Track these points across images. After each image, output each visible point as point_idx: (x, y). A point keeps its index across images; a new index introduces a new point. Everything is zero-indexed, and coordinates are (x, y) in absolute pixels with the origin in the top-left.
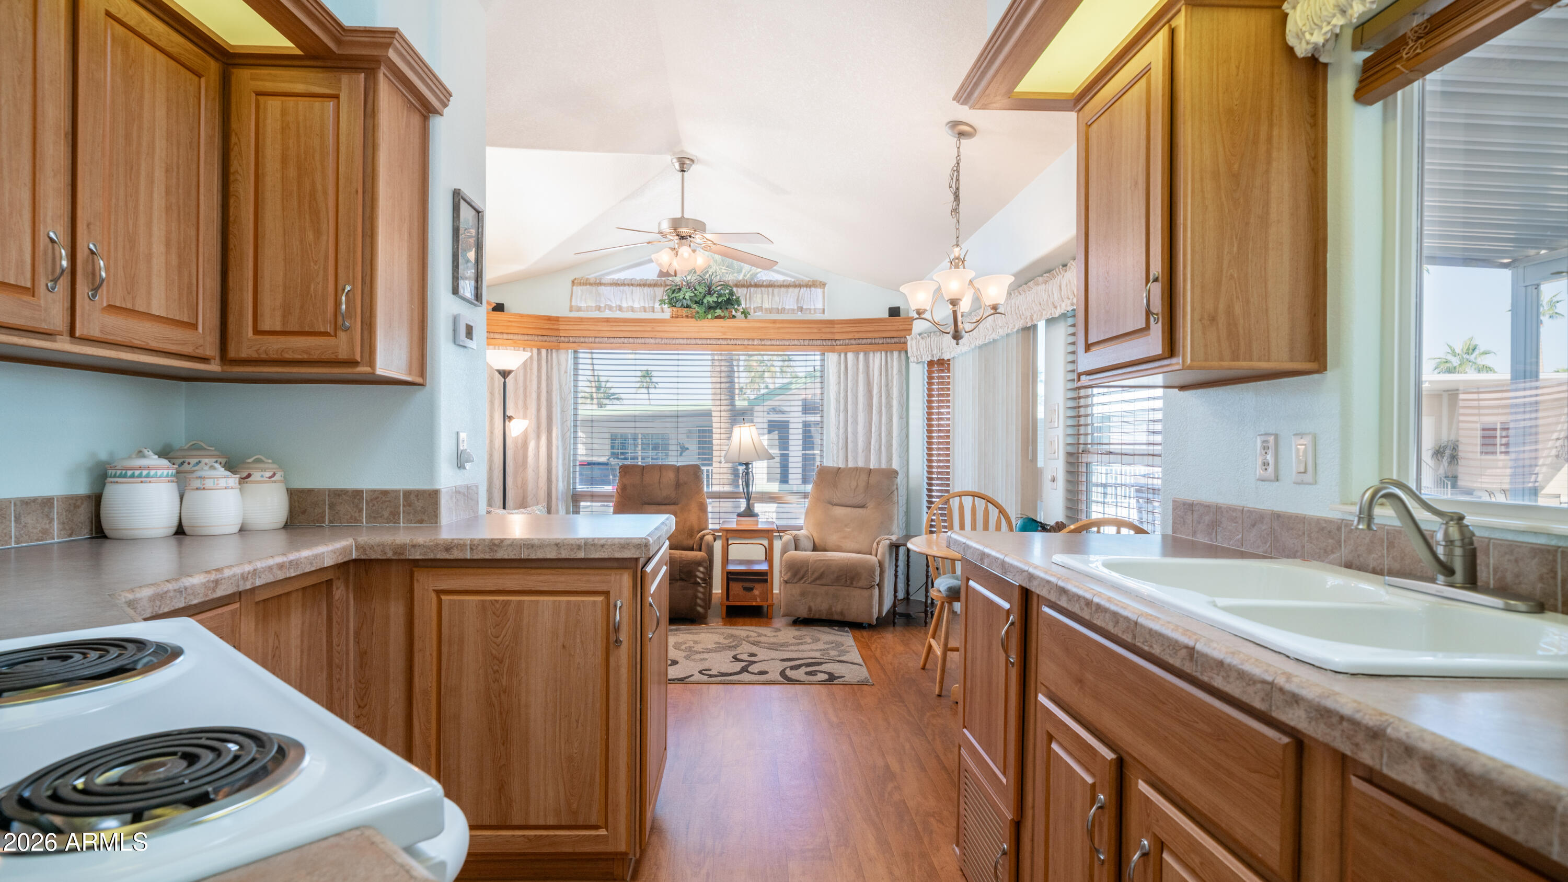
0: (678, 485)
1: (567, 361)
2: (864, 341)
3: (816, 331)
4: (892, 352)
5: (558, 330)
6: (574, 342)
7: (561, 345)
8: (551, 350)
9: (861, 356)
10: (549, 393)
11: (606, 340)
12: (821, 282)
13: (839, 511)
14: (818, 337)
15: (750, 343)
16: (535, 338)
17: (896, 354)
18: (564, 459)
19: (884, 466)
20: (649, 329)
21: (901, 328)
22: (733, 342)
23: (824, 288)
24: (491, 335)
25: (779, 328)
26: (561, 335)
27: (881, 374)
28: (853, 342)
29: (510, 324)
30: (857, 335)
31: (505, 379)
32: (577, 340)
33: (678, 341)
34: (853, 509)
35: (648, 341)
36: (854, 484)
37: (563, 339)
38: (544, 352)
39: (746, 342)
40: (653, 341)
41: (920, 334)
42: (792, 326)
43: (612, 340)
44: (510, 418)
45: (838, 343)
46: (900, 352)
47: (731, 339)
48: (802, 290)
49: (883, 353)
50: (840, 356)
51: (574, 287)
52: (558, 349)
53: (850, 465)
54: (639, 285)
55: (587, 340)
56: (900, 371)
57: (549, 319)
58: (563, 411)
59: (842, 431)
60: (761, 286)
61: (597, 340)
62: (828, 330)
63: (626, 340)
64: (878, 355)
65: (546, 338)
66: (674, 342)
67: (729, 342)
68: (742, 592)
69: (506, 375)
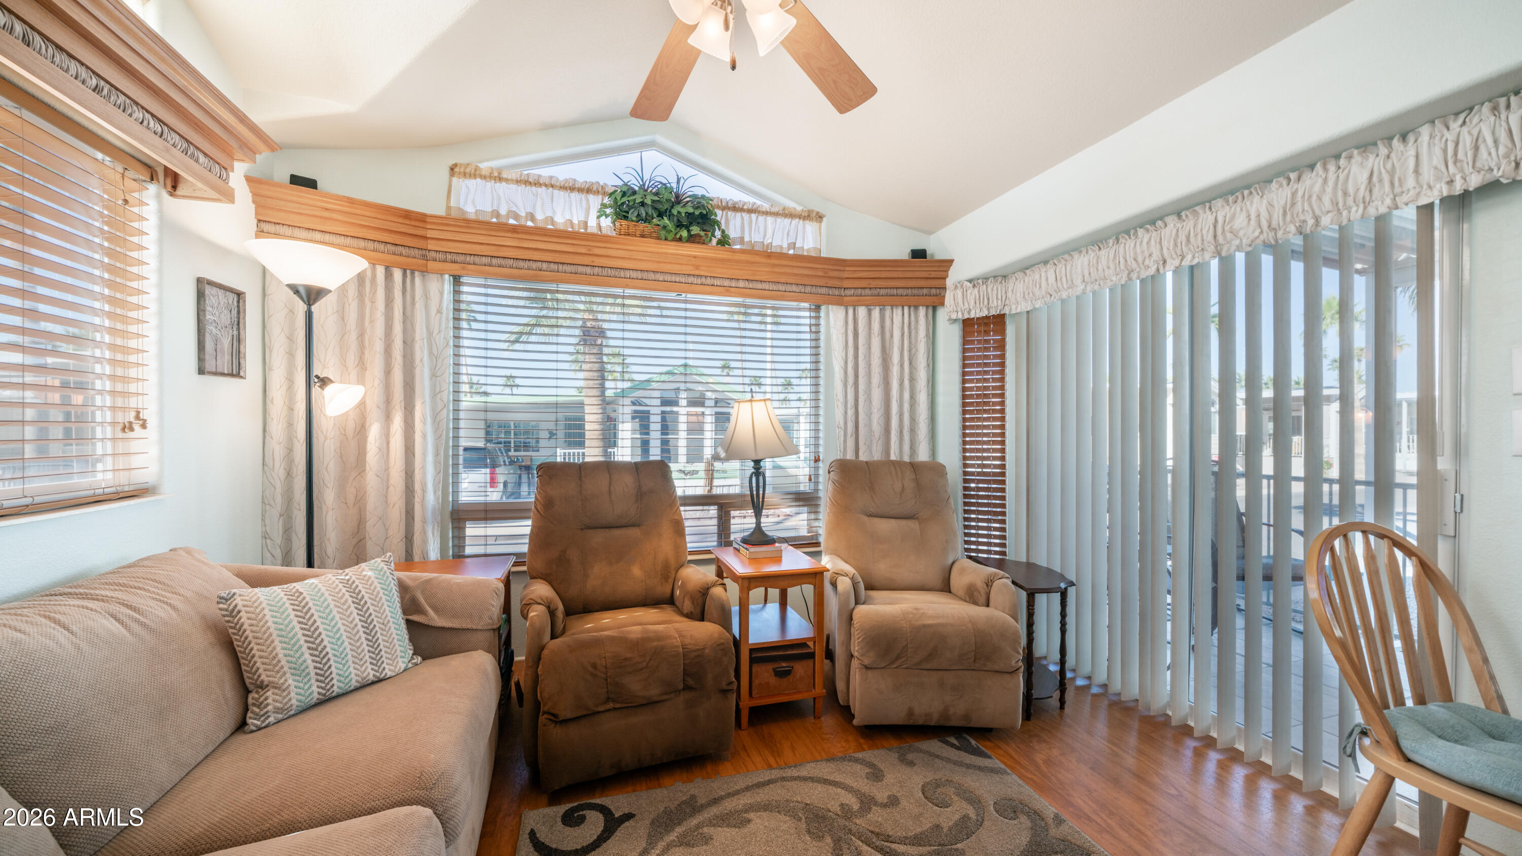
0: (640, 495)
1: (442, 293)
2: (883, 292)
3: (820, 273)
4: (916, 307)
5: (425, 238)
6: (455, 262)
7: (431, 265)
8: (413, 273)
9: (876, 312)
10: (408, 344)
11: (511, 262)
12: (818, 213)
13: (884, 526)
14: (822, 282)
15: (733, 284)
16: (381, 247)
17: (922, 311)
18: (437, 454)
20: (583, 250)
21: (933, 275)
22: (709, 281)
23: (821, 222)
24: (268, 228)
25: (774, 266)
26: (430, 247)
27: (903, 335)
28: (867, 292)
29: (326, 214)
30: (873, 283)
31: (310, 303)
32: (460, 258)
33: (628, 274)
34: (898, 520)
35: (581, 269)
36: (898, 486)
37: (433, 254)
38: (397, 274)
39: (727, 283)
40: (588, 270)
41: (970, 281)
42: (791, 263)
43: (521, 264)
44: (324, 382)
45: (848, 292)
46: (927, 307)
47: (706, 277)
48: (794, 222)
49: (906, 309)
50: (847, 312)
51: (455, 179)
52: (424, 271)
54: (563, 188)
55: (477, 259)
56: (927, 335)
57: (406, 215)
58: (434, 375)
59: (851, 412)
60: (741, 210)
61: (495, 261)
62: (835, 274)
63: (545, 266)
64: (898, 312)
65: (400, 248)
66: (622, 274)
67: (703, 280)
68: (773, 680)
69: (313, 297)
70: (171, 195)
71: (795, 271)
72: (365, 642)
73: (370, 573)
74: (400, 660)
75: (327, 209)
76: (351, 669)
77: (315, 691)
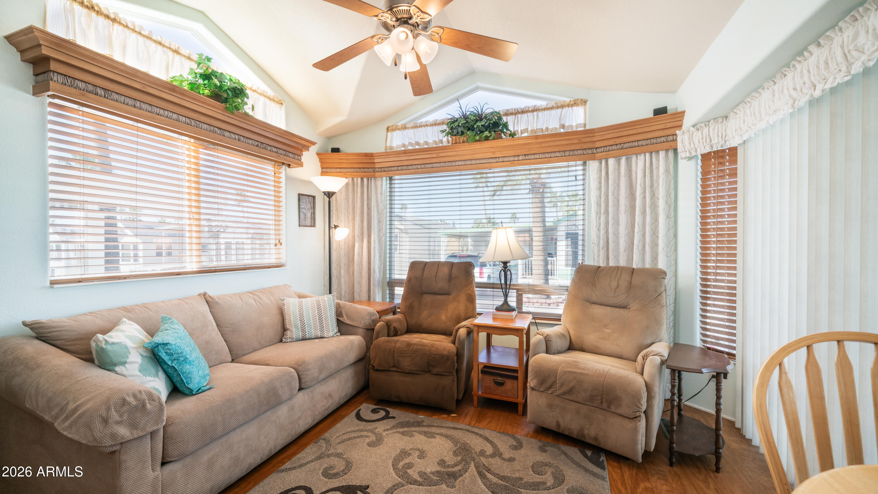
0: (450, 278)
1: (382, 186)
2: (627, 145)
3: (576, 142)
4: (657, 152)
5: (374, 163)
6: (385, 171)
7: (377, 174)
8: (371, 178)
9: (623, 160)
10: (369, 209)
11: (405, 167)
12: (582, 100)
13: (598, 311)
14: (577, 147)
15: (516, 159)
16: (358, 170)
17: (662, 154)
19: (648, 266)
20: (435, 156)
21: (669, 125)
22: (501, 160)
23: (585, 105)
24: (324, 170)
25: (541, 143)
26: (376, 167)
27: (645, 176)
28: (614, 147)
29: (341, 161)
30: (618, 141)
31: (329, 199)
32: (387, 169)
33: (457, 163)
34: (613, 309)
35: (435, 165)
36: (614, 284)
37: (377, 169)
38: (365, 180)
39: (512, 159)
40: (438, 165)
41: (694, 126)
42: (553, 139)
43: (410, 167)
44: (336, 227)
45: (598, 150)
46: (667, 150)
47: (499, 157)
48: (564, 110)
49: (648, 155)
50: (601, 163)
51: (389, 133)
52: (375, 177)
53: (612, 264)
54: (432, 125)
55: (393, 169)
56: (667, 171)
57: (366, 155)
59: (602, 232)
60: (528, 111)
61: (400, 168)
62: (588, 140)
63: (419, 166)
64: (641, 157)
65: (365, 169)
66: (454, 164)
67: (497, 160)
68: (493, 385)
69: (330, 196)
70: (289, 168)
71: (565, 142)
72: (318, 323)
73: (326, 299)
74: (331, 332)
75: (341, 159)
76: (313, 331)
77: (300, 335)
